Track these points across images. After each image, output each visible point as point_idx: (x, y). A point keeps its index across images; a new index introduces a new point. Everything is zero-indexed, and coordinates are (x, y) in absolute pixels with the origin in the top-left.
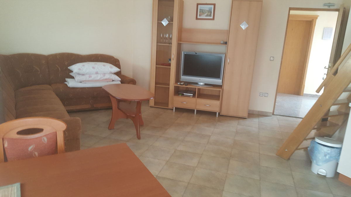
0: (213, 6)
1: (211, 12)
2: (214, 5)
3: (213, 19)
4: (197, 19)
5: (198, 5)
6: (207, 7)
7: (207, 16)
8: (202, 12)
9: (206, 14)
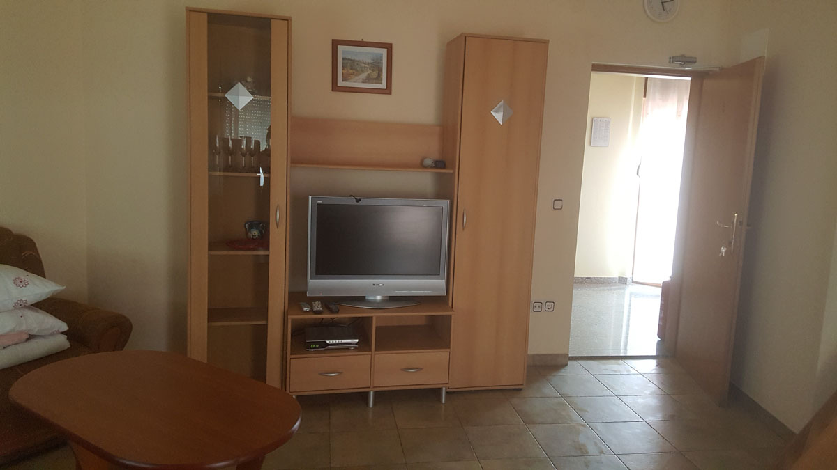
0: (384, 52)
1: (380, 70)
2: (389, 47)
3: (388, 90)
4: (335, 88)
5: (336, 44)
6: (366, 54)
7: (368, 80)
8: (352, 67)
9: (364, 75)
